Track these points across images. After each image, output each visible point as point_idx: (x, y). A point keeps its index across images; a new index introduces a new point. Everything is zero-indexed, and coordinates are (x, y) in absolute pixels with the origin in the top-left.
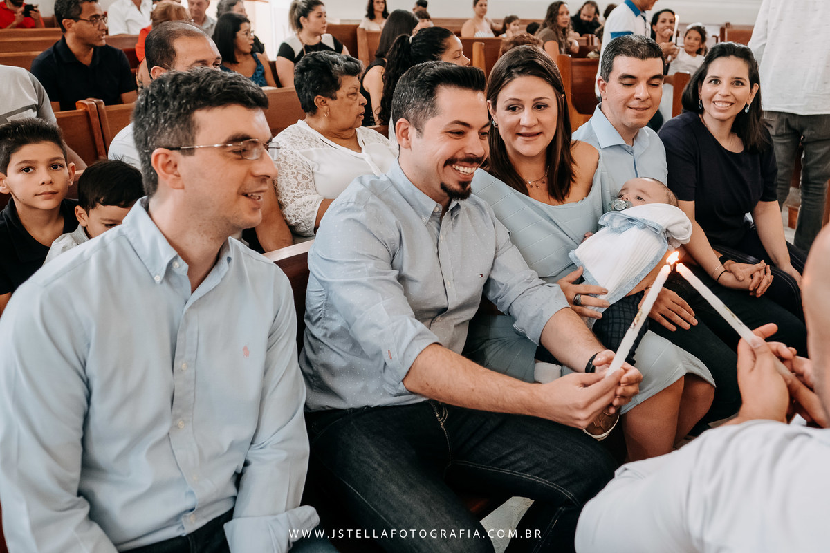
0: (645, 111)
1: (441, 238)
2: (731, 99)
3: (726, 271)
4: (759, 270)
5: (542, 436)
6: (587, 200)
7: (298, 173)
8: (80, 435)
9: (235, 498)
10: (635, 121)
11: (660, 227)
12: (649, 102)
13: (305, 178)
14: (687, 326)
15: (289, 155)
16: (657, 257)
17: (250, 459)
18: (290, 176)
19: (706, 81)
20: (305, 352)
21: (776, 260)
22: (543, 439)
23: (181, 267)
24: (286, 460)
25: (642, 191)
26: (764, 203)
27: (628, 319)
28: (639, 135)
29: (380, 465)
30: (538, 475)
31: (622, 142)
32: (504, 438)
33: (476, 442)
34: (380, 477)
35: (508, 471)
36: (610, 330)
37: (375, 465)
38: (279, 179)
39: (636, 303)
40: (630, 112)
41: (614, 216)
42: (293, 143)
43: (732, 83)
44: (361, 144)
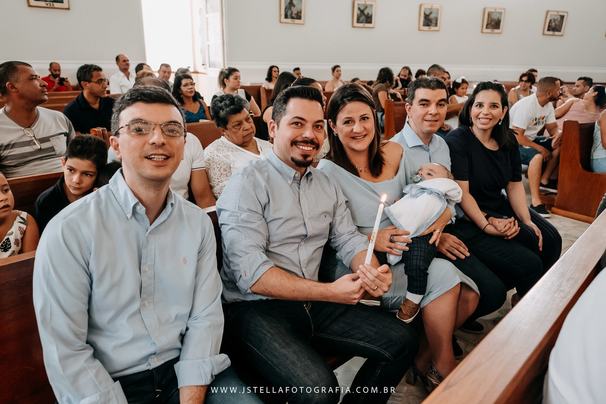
0: (435, 123)
1: (301, 192)
2: (490, 117)
3: (489, 224)
4: (510, 223)
5: (370, 319)
6: (396, 178)
7: (221, 168)
8: (86, 307)
9: (180, 350)
10: (429, 129)
11: (441, 192)
12: (438, 117)
13: (225, 170)
14: (463, 257)
15: (216, 157)
16: (440, 210)
17: (189, 326)
18: (216, 169)
19: (474, 105)
20: (224, 268)
21: (522, 218)
22: (370, 320)
23: (141, 209)
24: (210, 326)
25: (431, 170)
26: (513, 183)
27: (423, 248)
28: (433, 140)
29: (268, 332)
30: (367, 342)
31: (421, 143)
32: (346, 320)
33: (329, 322)
34: (268, 339)
35: (349, 340)
36: (412, 255)
37: (266, 332)
38: (209, 171)
39: (428, 240)
40: (426, 123)
41: (412, 187)
42: (218, 150)
43: (490, 107)
44: (260, 150)
